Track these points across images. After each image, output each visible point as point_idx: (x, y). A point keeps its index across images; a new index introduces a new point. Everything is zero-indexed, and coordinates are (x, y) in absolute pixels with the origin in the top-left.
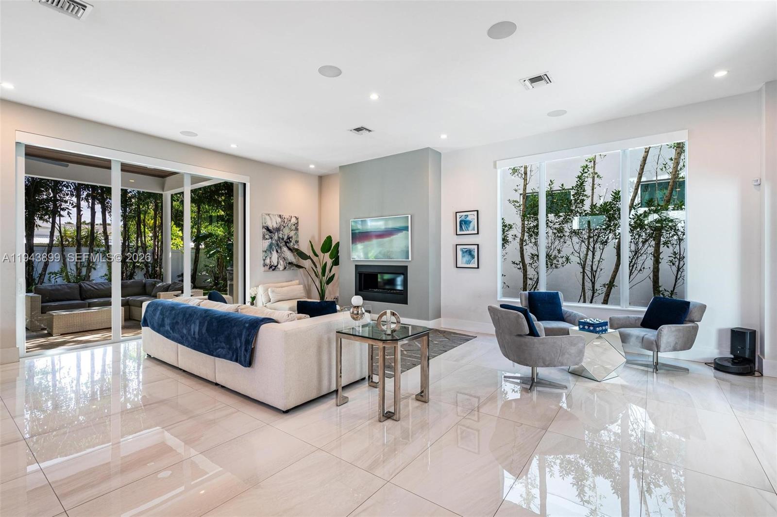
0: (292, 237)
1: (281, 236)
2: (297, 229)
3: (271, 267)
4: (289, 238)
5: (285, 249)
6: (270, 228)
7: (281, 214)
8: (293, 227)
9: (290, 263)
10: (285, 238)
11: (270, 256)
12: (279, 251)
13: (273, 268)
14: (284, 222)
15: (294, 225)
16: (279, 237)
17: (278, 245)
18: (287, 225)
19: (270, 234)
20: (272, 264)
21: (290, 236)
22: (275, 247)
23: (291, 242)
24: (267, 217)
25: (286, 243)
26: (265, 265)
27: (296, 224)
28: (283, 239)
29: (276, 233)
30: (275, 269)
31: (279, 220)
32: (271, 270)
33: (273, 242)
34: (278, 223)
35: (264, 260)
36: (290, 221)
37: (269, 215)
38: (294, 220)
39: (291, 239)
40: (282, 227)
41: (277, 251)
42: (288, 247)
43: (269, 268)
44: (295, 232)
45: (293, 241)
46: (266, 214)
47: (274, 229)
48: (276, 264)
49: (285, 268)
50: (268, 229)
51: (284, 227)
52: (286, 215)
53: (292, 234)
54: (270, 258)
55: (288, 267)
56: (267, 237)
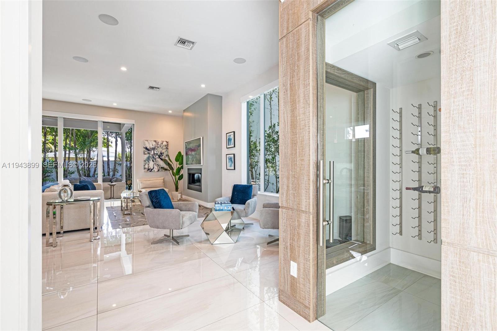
0: (163, 153)
1: (156, 152)
2: (167, 148)
3: (149, 170)
4: (161, 154)
5: (159, 160)
6: (148, 148)
7: (156, 140)
8: (165, 147)
9: (162, 168)
10: (159, 154)
11: (148, 163)
12: (154, 161)
13: (150, 170)
14: (158, 144)
15: (165, 146)
16: (154, 153)
17: (153, 157)
18: (160, 146)
19: (148, 151)
20: (150, 168)
21: (162, 152)
22: (152, 159)
23: (163, 155)
24: (146, 142)
25: (159, 156)
26: (145, 168)
27: (167, 145)
28: (157, 154)
29: (152, 151)
30: (151, 171)
31: (155, 143)
32: (149, 171)
33: (150, 156)
34: (154, 145)
35: (144, 166)
36: (162, 144)
37: (147, 141)
38: (165, 143)
39: (163, 154)
40: (157, 147)
41: (153, 161)
42: (160, 158)
43: (148, 170)
44: (166, 150)
45: (165, 155)
46: (146, 140)
47: (151, 149)
48: (152, 168)
49: (159, 170)
50: (146, 148)
51: (158, 147)
52: (160, 141)
53: (164, 151)
54: (148, 165)
55: (160, 170)
56: (146, 153)
